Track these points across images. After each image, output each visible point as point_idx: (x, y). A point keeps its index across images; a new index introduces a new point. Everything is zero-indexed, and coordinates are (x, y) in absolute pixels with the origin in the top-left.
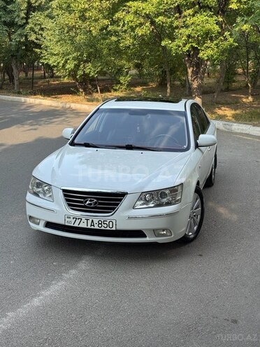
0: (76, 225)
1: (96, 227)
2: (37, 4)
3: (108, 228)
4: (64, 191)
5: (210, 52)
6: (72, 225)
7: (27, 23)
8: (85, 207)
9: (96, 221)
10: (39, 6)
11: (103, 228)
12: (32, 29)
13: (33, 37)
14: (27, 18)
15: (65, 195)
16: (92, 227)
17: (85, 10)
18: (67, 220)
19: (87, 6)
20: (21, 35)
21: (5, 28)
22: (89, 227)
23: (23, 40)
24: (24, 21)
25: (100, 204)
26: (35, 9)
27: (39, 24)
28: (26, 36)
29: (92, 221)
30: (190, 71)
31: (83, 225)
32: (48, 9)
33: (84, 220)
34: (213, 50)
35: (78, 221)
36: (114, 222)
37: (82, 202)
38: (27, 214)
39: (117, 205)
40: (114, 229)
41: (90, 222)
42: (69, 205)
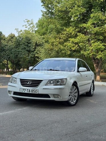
0: (23, 92)
1: (31, 93)
2: (39, 44)
3: (35, 93)
4: (21, 79)
5: (100, 56)
6: (22, 92)
7: (35, 50)
8: (27, 85)
9: (31, 90)
10: (40, 44)
11: (33, 93)
12: (36, 52)
13: (37, 55)
14: (35, 49)
15: (21, 81)
16: (29, 93)
17: (54, 42)
18: (20, 90)
19: (54, 41)
20: (32, 55)
21: (27, 52)
22: (28, 92)
23: (33, 56)
24: (34, 50)
25: (33, 83)
26: (38, 46)
27: (39, 51)
28: (34, 55)
29: (29, 90)
30: (95, 65)
31: (26, 92)
32: (43, 45)
33: (26, 90)
34: (102, 55)
35: (24, 90)
36: (37, 90)
37: (26, 83)
38: (8, 90)
39: (39, 84)
40: (37, 93)
41: (28, 90)
42: (22, 84)
